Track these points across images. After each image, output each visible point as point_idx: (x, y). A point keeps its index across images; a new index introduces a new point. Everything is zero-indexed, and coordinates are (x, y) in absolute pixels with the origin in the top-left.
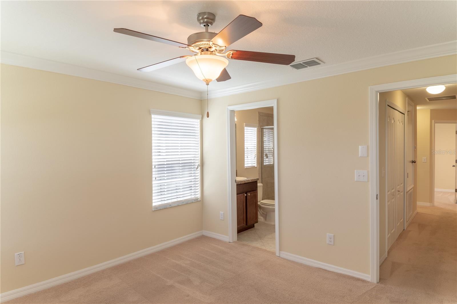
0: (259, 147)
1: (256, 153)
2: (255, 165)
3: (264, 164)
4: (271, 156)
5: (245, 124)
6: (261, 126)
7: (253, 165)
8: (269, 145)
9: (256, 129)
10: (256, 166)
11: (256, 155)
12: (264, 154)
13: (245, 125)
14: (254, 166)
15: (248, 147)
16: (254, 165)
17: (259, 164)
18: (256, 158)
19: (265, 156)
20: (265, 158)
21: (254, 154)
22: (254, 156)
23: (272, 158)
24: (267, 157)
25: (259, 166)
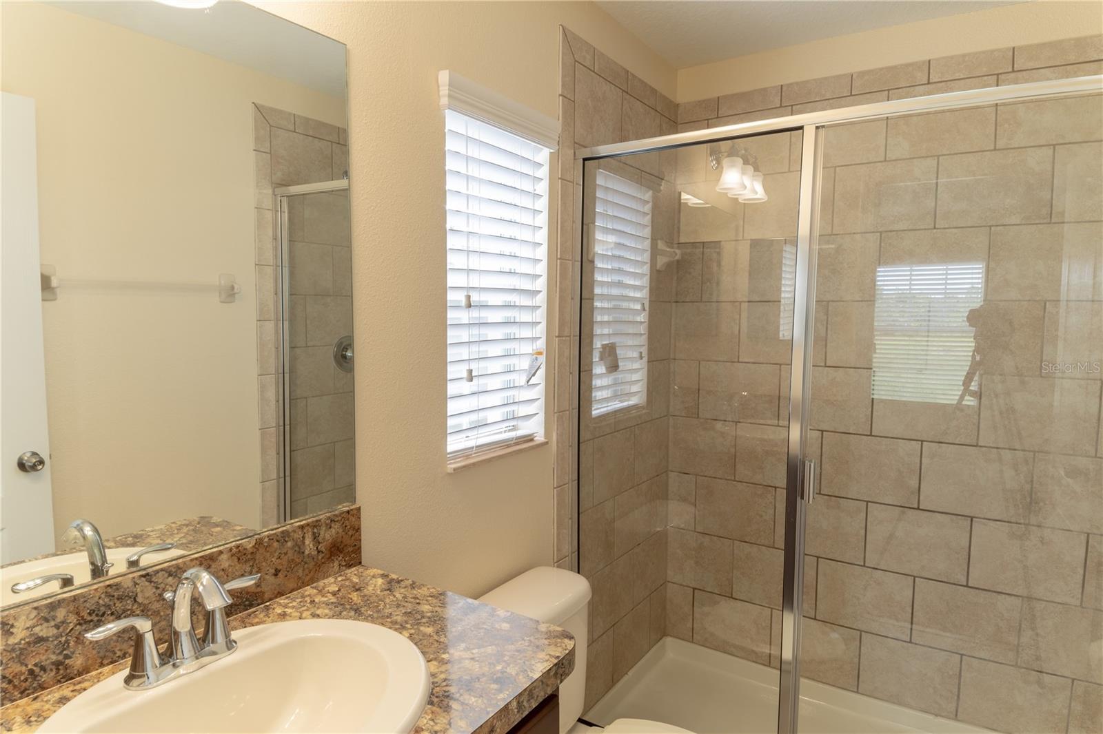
0: (562, 299)
1: (541, 344)
2: (535, 427)
3: (595, 413)
4: (636, 355)
5: (444, 77)
6: (576, 145)
7: (520, 433)
8: (620, 284)
9: (543, 155)
10: (540, 438)
11: (543, 359)
12: (598, 344)
13: (444, 91)
14: (529, 438)
15: (475, 297)
16: (525, 429)
17: (560, 419)
18: (540, 377)
19: (601, 359)
20: (601, 376)
21: (528, 348)
22: (525, 364)
23: (636, 370)
24: (614, 367)
25: (560, 436)
